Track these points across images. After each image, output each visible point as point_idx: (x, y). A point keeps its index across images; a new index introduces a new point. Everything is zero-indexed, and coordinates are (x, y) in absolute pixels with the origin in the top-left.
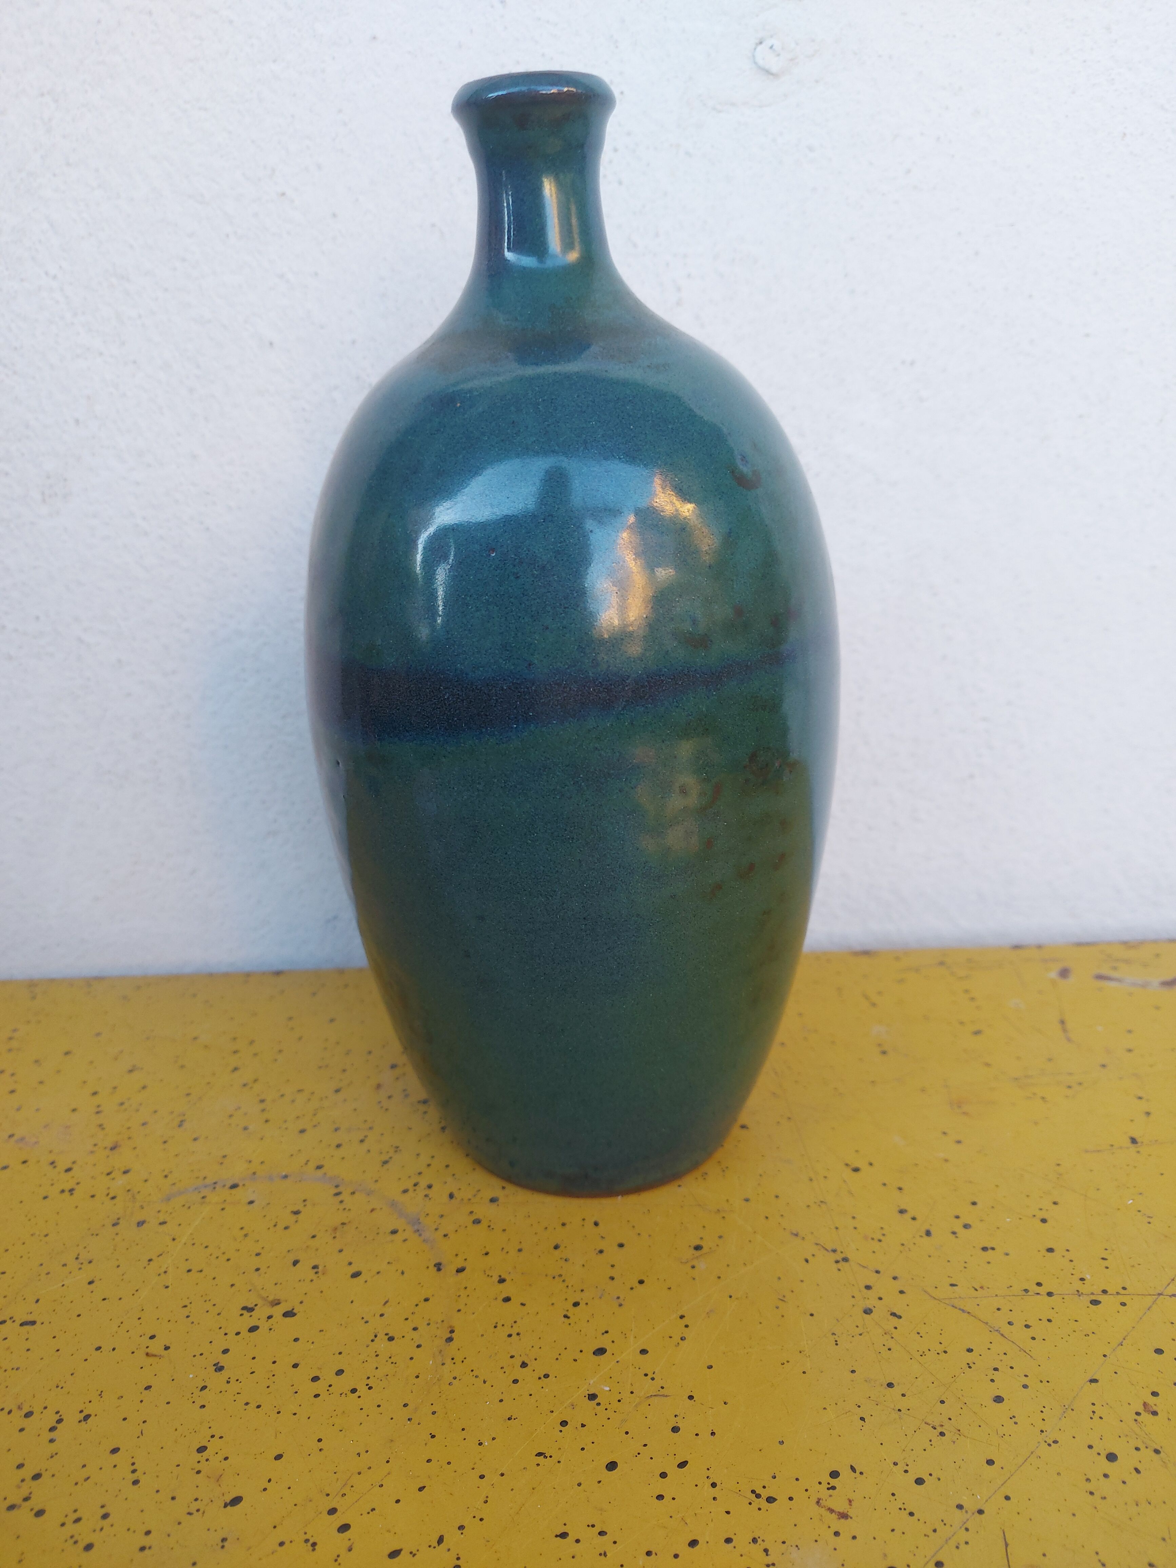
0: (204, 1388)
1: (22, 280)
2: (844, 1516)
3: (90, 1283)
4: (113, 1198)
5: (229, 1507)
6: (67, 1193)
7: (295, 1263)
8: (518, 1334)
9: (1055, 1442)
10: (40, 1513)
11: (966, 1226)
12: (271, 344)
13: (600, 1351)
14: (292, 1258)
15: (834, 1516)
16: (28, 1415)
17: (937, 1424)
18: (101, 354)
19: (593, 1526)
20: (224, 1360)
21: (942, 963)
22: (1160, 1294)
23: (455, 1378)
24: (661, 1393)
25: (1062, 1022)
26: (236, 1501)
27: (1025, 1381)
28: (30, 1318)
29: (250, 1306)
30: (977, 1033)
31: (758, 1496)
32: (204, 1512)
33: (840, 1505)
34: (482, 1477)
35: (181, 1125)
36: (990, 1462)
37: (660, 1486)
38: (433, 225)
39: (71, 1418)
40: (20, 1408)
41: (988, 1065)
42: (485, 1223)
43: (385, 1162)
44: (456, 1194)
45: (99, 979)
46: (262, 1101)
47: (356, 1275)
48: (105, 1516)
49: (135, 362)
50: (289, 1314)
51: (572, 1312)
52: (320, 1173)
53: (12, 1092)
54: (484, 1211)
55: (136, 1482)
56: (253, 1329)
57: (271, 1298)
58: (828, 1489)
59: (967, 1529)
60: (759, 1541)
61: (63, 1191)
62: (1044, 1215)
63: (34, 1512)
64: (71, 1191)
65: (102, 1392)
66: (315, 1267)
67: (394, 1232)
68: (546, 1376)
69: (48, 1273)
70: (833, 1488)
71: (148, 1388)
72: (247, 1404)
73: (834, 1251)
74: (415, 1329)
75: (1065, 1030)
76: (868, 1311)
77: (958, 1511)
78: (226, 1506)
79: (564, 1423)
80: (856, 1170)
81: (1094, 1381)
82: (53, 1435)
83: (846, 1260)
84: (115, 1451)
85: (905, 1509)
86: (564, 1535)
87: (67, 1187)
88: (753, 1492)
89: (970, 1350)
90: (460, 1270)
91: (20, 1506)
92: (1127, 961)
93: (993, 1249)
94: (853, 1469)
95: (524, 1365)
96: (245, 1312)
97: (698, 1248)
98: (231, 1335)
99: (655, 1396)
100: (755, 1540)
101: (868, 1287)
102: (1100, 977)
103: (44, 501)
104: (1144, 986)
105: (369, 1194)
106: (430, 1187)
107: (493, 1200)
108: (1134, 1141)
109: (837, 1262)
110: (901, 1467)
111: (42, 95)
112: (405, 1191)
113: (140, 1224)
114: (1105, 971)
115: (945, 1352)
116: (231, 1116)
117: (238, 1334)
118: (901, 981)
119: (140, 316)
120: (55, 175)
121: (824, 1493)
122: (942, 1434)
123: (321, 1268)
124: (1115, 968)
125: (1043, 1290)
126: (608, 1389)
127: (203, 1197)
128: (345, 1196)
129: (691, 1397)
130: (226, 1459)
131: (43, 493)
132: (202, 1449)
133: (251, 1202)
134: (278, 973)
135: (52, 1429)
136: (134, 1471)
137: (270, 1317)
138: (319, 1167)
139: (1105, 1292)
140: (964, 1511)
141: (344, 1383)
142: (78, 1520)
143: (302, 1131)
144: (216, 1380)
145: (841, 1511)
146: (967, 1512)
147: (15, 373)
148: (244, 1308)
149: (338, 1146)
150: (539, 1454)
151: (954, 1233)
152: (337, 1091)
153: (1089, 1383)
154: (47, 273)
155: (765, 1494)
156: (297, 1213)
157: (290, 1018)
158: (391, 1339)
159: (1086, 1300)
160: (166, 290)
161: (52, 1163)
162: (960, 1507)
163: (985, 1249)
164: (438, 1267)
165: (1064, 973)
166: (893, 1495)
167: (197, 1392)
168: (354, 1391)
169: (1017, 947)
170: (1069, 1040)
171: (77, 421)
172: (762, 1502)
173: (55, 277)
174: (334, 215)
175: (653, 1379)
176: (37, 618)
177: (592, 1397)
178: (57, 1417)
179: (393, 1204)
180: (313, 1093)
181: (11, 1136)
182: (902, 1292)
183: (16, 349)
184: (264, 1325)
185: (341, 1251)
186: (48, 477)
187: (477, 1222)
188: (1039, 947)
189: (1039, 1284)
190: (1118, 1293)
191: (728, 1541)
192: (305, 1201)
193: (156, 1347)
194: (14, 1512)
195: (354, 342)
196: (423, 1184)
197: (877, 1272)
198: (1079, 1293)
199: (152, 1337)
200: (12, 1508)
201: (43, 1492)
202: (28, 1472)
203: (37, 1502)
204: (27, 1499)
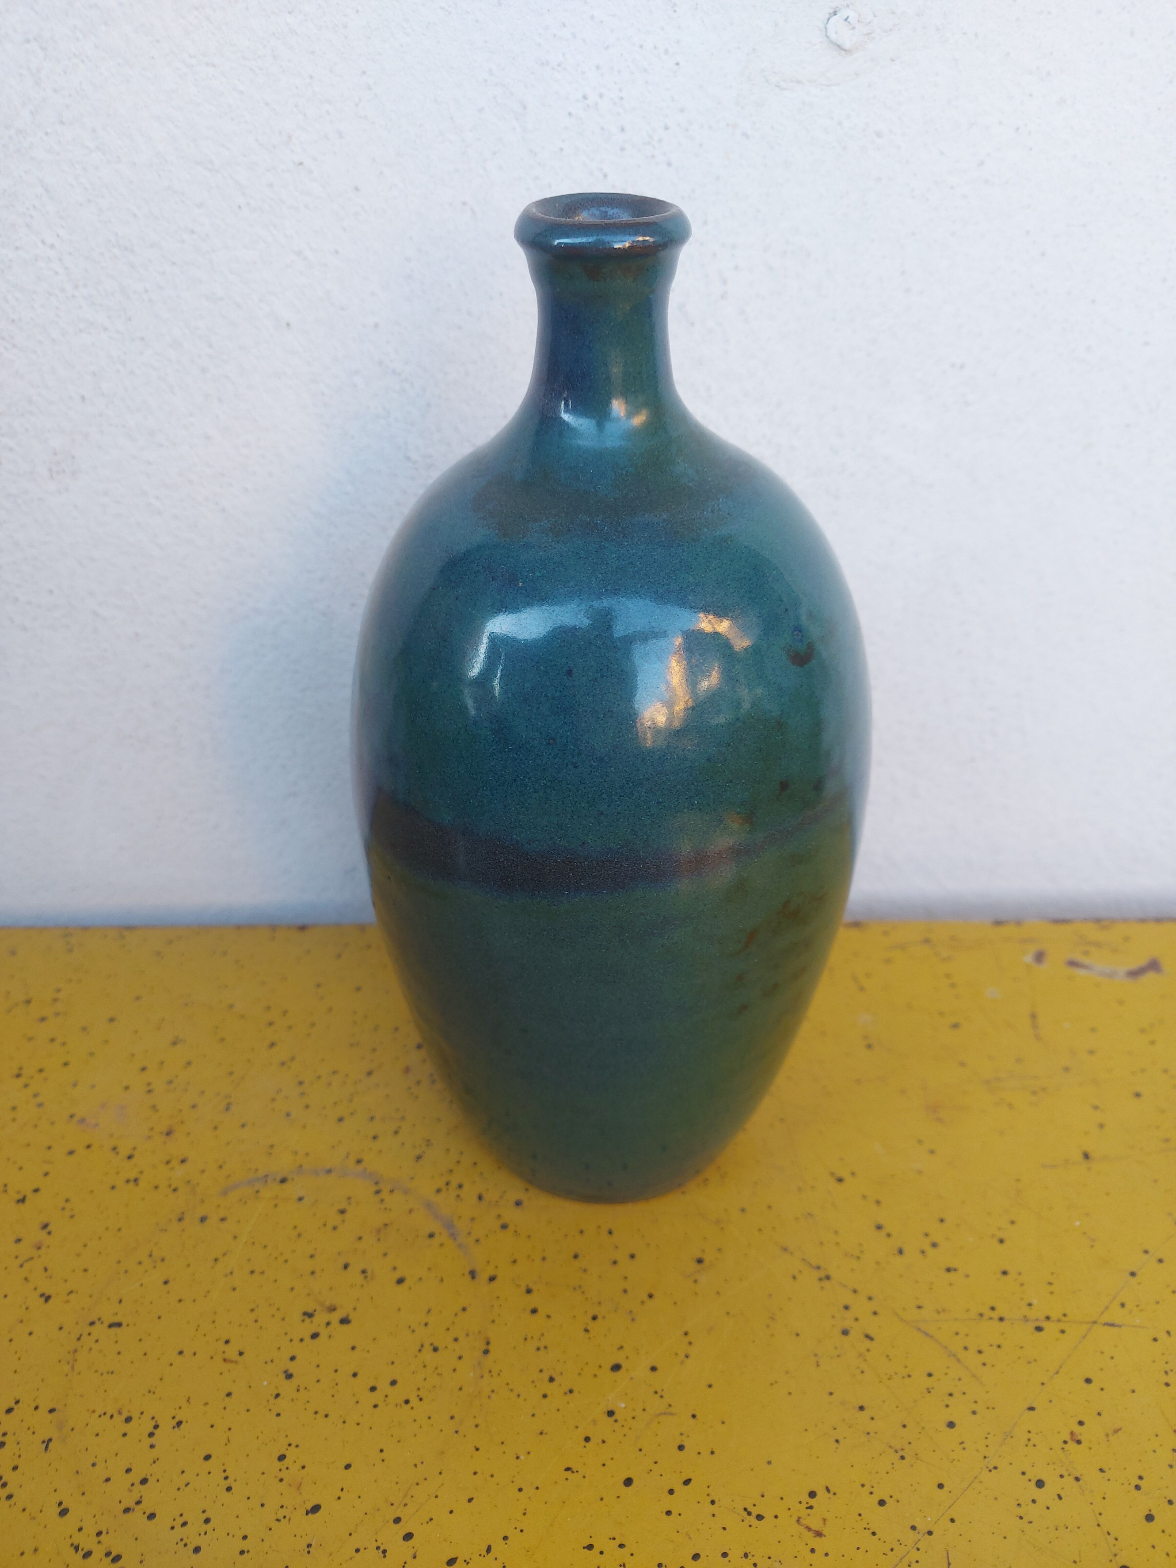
0: (277, 1396)
1: (17, 248)
2: (819, 1534)
3: (166, 1283)
4: (175, 1190)
5: (310, 1514)
6: (132, 1184)
7: (346, 1267)
8: (546, 1347)
9: (995, 1468)
10: (152, 1516)
11: (934, 1245)
12: (288, 325)
13: (616, 1368)
14: (342, 1261)
15: (811, 1534)
16: (128, 1420)
17: (898, 1447)
18: (105, 329)
19: (614, 1539)
20: (292, 1367)
21: (927, 941)
22: (1095, 1322)
23: (493, 1391)
24: (668, 1412)
25: (1033, 1016)
26: (316, 1509)
27: (974, 1407)
28: (116, 1319)
29: (310, 1311)
30: (955, 1026)
31: (749, 1514)
32: (289, 1520)
33: (816, 1525)
34: (520, 1490)
35: (228, 1108)
36: (941, 1486)
37: (669, 1502)
38: (464, 204)
39: (166, 1425)
40: (120, 1413)
41: (963, 1064)
42: (511, 1228)
43: (419, 1158)
44: (485, 1196)
45: (130, 928)
46: (301, 1083)
47: (400, 1281)
48: (207, 1521)
49: (142, 339)
50: (345, 1321)
51: (592, 1325)
52: (360, 1168)
53: (66, 1064)
54: (511, 1215)
55: (229, 1489)
56: (315, 1336)
57: (328, 1304)
58: (807, 1508)
59: (918, 1549)
60: (750, 1555)
61: (128, 1181)
62: (1000, 1235)
63: (147, 1515)
64: (136, 1180)
65: (189, 1398)
66: (364, 1272)
67: (431, 1236)
68: (571, 1391)
69: (126, 1271)
70: (811, 1507)
71: (229, 1394)
72: (316, 1413)
73: (818, 1268)
74: (456, 1340)
75: (1035, 1026)
76: (845, 1333)
77: (912, 1532)
78: (307, 1513)
79: (587, 1439)
80: (840, 1180)
81: (1031, 1409)
82: (152, 1440)
83: (828, 1278)
84: (207, 1458)
85: (869, 1529)
86: (590, 1547)
87: (132, 1175)
88: (745, 1509)
89: (930, 1375)
90: (492, 1279)
91: (134, 1510)
92: (1098, 945)
93: (955, 1270)
94: (828, 1490)
95: (551, 1380)
96: (306, 1318)
97: (700, 1261)
98: (296, 1341)
99: (664, 1414)
100: (746, 1555)
101: (846, 1308)
102: (1073, 964)
103: (52, 477)
104: (1111, 975)
105: (406, 1192)
106: (460, 1186)
107: (518, 1203)
108: (1086, 1156)
109: (821, 1280)
110: (867, 1489)
111: (28, 41)
112: (439, 1191)
113: (203, 1219)
114: (1078, 957)
115: (909, 1376)
116: (273, 1100)
117: (302, 1340)
118: (888, 961)
119: (146, 291)
120: (47, 134)
121: (804, 1512)
122: (903, 1458)
123: (369, 1272)
124: (1086, 953)
125: (995, 1315)
126: (623, 1405)
127: (257, 1192)
128: (385, 1195)
129: (694, 1416)
130: (303, 1467)
131: (50, 470)
132: (282, 1458)
133: (300, 1199)
134: (303, 928)
135: (151, 1435)
136: (226, 1478)
137: (328, 1324)
138: (359, 1161)
139: (1048, 1318)
140: (917, 1531)
141: (397, 1394)
142: (184, 1524)
143: (341, 1120)
144: (288, 1388)
145: (817, 1529)
146: (919, 1533)
147: (14, 346)
148: (305, 1314)
149: (375, 1138)
150: (568, 1469)
151: (923, 1252)
152: (370, 1073)
153: (1027, 1411)
154: (43, 242)
155: (755, 1512)
156: (342, 1212)
157: (319, 985)
158: (435, 1350)
159: (1032, 1325)
160: (174, 263)
161: (114, 1149)
162: (913, 1528)
163: (948, 1270)
164: (473, 1274)
165: (1040, 957)
166: (860, 1515)
167: (272, 1399)
168: (407, 1402)
169: (998, 923)
170: (1038, 1038)
171: (83, 398)
172: (752, 1519)
173: (52, 246)
174: (357, 189)
175: (662, 1397)
176: (51, 592)
177: (611, 1413)
178: (153, 1423)
179: (429, 1205)
180: (347, 1075)
181: (72, 1116)
182: (875, 1313)
183: (13, 321)
184: (324, 1333)
185: (385, 1255)
186: (55, 454)
187: (504, 1227)
188: (1019, 923)
189: (993, 1309)
190: (1059, 1320)
191: (725, 1555)
192: (349, 1198)
193: (231, 1352)
194: (130, 1515)
195: (376, 326)
196: (454, 1184)
197: (855, 1291)
198: (1026, 1319)
199: (227, 1342)
200: (127, 1510)
201: (151, 1496)
202: (135, 1477)
203: (148, 1506)
204: (138, 1503)
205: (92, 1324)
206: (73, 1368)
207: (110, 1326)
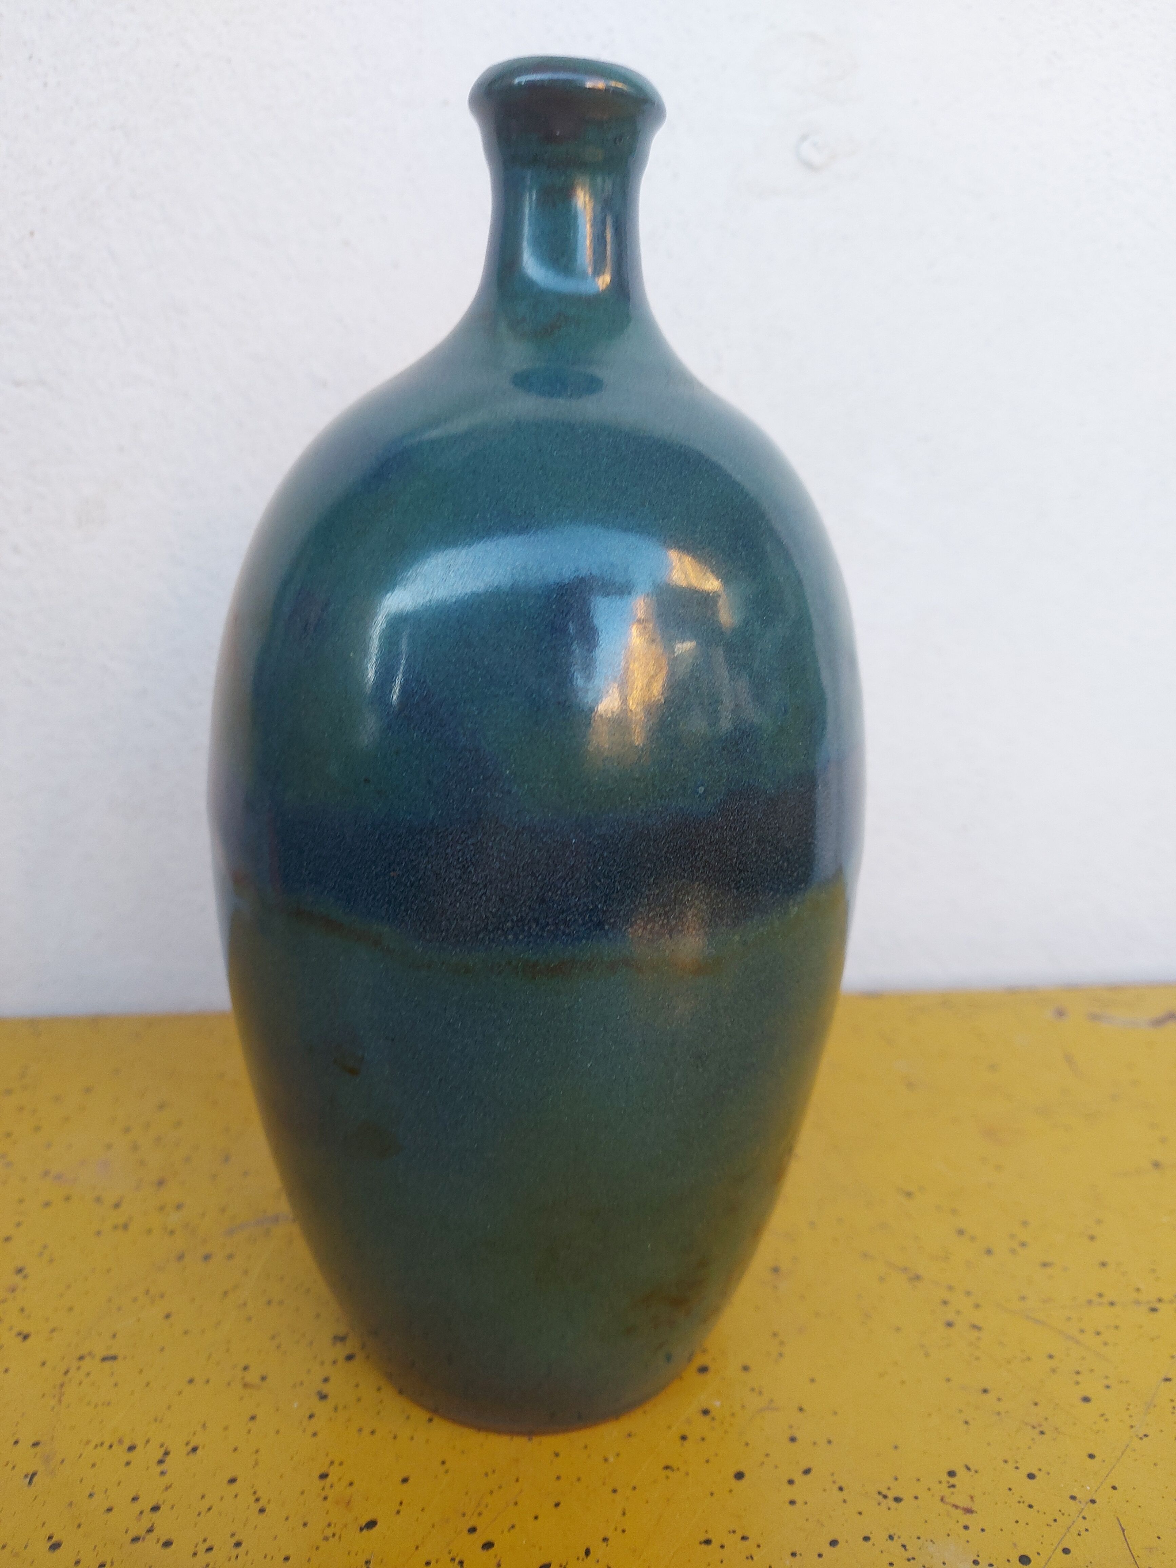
0: (312, 1416)
2: (969, 1511)
3: (168, 1317)
4: (171, 1233)
5: (365, 1531)
6: (120, 1229)
9: (1146, 1436)
10: (167, 1544)
11: (1023, 1245)
13: (704, 1369)
15: (960, 1512)
16: (131, 1448)
17: (1035, 1424)
19: (734, 1532)
20: (326, 1388)
21: (945, 1004)
24: (771, 1407)
25: (1068, 1058)
26: (371, 1524)
27: (1106, 1382)
28: (110, 1353)
31: (885, 1497)
32: (340, 1537)
33: (965, 1503)
34: (615, 1491)
35: (226, 1160)
36: (1091, 1456)
37: (790, 1492)
39: (178, 1451)
40: (120, 1441)
48: (238, 1544)
53: (37, 1129)
55: (262, 1511)
58: (950, 1487)
59: (1084, 1518)
60: (896, 1538)
61: (116, 1227)
62: (1089, 1232)
63: (161, 1543)
64: (125, 1226)
65: (205, 1423)
69: (119, 1309)
70: (953, 1486)
71: (253, 1418)
72: (360, 1430)
73: (906, 1270)
75: (1072, 1065)
76: (950, 1325)
77: (1072, 1502)
78: (361, 1529)
79: (684, 1438)
80: (909, 1195)
81: (1167, 1380)
82: (163, 1467)
83: (918, 1278)
84: (233, 1481)
85: (1023, 1502)
86: (708, 1542)
87: (120, 1222)
88: (880, 1493)
89: (1051, 1357)
91: (144, 1539)
92: (1113, 1002)
93: (1051, 1264)
94: (968, 1468)
96: (337, 1341)
99: (767, 1409)
100: (891, 1537)
101: (945, 1303)
102: (1093, 1017)
104: (1134, 1024)
108: (1156, 1165)
109: (911, 1280)
110: (1011, 1465)
113: (207, 1258)
114: (1096, 1011)
115: (1029, 1359)
121: (946, 1492)
122: (1042, 1433)
124: (1104, 1007)
125: (1105, 1300)
126: (718, 1404)
127: (268, 1231)
129: (801, 1409)
130: (351, 1484)
132: (324, 1476)
135: (161, 1462)
136: (257, 1500)
139: (1160, 1300)
140: (1077, 1501)
142: (209, 1549)
144: (323, 1408)
145: (965, 1506)
146: (1080, 1502)
148: (336, 1338)
150: (667, 1468)
151: (1013, 1251)
153: (1164, 1382)
155: (891, 1495)
159: (1145, 1307)
161: (98, 1199)
162: (1073, 1498)
163: (1044, 1265)
165: (1060, 1013)
166: (1010, 1489)
167: (306, 1420)
170: (1078, 1074)
172: (891, 1502)
175: (760, 1393)
177: (706, 1412)
178: (163, 1450)
181: (47, 1173)
182: (977, 1306)
183: (64, 373)
184: (361, 1354)
188: (1031, 990)
189: (1100, 1295)
191: (866, 1539)
193: (252, 1377)
194: (139, 1544)
197: (950, 1288)
198: (1137, 1302)
199: (246, 1368)
200: (135, 1540)
201: (164, 1523)
202: (145, 1503)
203: (162, 1534)
204: (150, 1530)
205: (81, 1358)
206: (60, 1401)
207: (104, 1359)
